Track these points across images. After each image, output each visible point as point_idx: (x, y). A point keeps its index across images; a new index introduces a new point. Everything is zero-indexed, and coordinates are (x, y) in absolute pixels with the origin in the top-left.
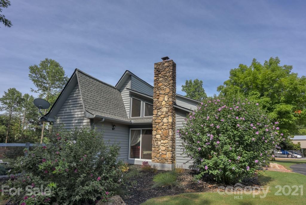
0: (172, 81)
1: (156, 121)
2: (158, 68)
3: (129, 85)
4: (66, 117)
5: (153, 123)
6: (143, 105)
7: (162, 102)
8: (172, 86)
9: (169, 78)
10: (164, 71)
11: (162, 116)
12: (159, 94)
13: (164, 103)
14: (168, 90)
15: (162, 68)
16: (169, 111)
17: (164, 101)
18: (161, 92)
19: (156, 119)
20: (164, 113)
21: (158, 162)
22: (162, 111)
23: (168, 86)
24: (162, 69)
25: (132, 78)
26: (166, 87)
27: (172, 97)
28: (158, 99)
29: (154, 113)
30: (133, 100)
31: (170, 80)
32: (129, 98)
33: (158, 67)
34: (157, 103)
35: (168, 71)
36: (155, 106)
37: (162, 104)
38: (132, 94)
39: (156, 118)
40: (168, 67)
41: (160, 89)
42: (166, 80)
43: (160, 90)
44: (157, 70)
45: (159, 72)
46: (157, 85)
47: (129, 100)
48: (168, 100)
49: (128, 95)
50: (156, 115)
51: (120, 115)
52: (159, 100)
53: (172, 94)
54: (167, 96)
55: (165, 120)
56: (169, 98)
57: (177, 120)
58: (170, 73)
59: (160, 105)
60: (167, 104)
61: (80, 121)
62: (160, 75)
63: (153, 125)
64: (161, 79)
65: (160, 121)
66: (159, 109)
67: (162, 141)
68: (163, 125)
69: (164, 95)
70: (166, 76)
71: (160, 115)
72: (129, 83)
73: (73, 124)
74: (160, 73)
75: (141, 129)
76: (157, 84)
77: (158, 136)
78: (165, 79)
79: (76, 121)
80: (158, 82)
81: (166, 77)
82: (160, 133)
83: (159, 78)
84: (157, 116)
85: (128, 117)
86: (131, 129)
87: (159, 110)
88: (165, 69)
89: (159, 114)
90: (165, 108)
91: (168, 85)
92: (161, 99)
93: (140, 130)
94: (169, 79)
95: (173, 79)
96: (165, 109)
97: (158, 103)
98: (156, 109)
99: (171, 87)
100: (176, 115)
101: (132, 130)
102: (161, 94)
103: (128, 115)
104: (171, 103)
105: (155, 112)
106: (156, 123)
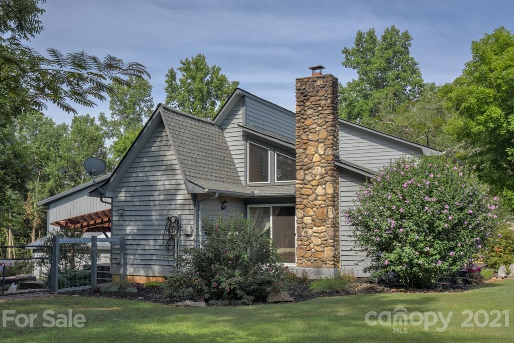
0: (331, 117)
1: (303, 191)
2: (304, 89)
3: (241, 116)
4: (138, 188)
5: (297, 196)
6: (272, 158)
7: (313, 155)
8: (332, 126)
9: (325, 110)
10: (316, 96)
11: (314, 183)
12: (306, 141)
13: (316, 158)
14: (323, 134)
15: (311, 90)
16: (326, 174)
17: (316, 155)
18: (310, 137)
19: (302, 188)
20: (318, 177)
21: (308, 266)
22: (314, 172)
23: (325, 127)
24: (312, 92)
25: (247, 100)
26: (320, 128)
27: (332, 147)
28: (305, 149)
29: (298, 177)
30: (250, 147)
31: (329, 114)
32: (243, 143)
33: (304, 87)
34: (304, 157)
35: (323, 96)
36: (301, 164)
37: (314, 160)
38: (247, 136)
39: (302, 186)
40: (323, 87)
41: (308, 131)
42: (321, 114)
43: (308, 133)
44: (302, 93)
45: (306, 96)
46: (303, 123)
47: (243, 147)
48: (324, 153)
49: (241, 138)
50: (303, 180)
51: (230, 181)
52: (307, 152)
53: (332, 141)
54: (322, 144)
55: (320, 190)
56: (326, 149)
57: (342, 189)
58: (327, 100)
59: (310, 162)
60: (323, 161)
61: (169, 197)
62: (308, 104)
63: (298, 200)
64: (309, 112)
65: (310, 192)
66: (308, 170)
67: (315, 229)
68: (316, 199)
69: (316, 143)
70: (320, 106)
71: (309, 181)
72: (241, 112)
73: (157, 203)
74: (308, 100)
75: (271, 206)
76: (303, 120)
77: (308, 220)
78: (317, 112)
79: (162, 197)
80: (305, 117)
81: (320, 108)
82: (312, 213)
83: (306, 108)
84: (304, 182)
85: (243, 182)
86: (249, 206)
87: (307, 172)
88: (317, 92)
89: (309, 178)
90: (318, 167)
91: (324, 125)
92: (311, 150)
93: (269, 208)
94: (326, 112)
95: (333, 113)
96: (318, 170)
97: (306, 157)
98: (301, 169)
99: (329, 129)
100: (340, 179)
101: (251, 208)
102: (312, 141)
103: (242, 178)
104: (331, 159)
105: (300, 174)
106: (302, 195)
